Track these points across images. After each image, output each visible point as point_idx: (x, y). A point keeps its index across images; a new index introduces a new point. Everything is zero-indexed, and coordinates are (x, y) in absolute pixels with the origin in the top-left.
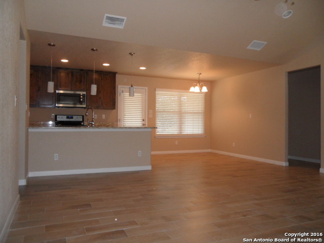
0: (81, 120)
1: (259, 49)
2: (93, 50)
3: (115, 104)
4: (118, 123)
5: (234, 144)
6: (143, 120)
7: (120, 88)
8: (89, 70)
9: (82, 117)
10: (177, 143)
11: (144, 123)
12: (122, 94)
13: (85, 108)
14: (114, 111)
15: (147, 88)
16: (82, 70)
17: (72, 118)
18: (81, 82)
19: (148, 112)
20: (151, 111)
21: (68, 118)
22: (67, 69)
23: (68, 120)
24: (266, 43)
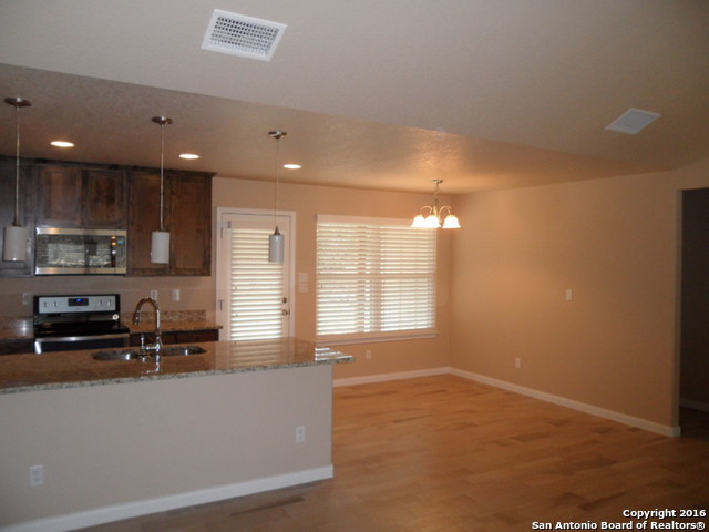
0: (113, 308)
1: (634, 132)
2: (157, 120)
3: (210, 262)
4: (218, 312)
5: (518, 360)
6: (285, 301)
7: (221, 215)
8: (135, 168)
9: (113, 298)
10: (369, 355)
11: (285, 306)
12: (227, 232)
13: (123, 275)
14: (204, 278)
15: (293, 214)
16: (115, 167)
17: (85, 302)
18: (111, 200)
19: (297, 276)
20: (304, 276)
21: (72, 303)
22: (70, 162)
23: (74, 309)
24: (658, 115)
